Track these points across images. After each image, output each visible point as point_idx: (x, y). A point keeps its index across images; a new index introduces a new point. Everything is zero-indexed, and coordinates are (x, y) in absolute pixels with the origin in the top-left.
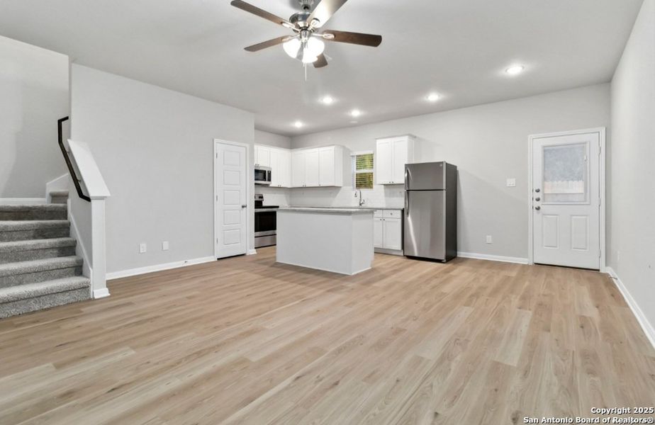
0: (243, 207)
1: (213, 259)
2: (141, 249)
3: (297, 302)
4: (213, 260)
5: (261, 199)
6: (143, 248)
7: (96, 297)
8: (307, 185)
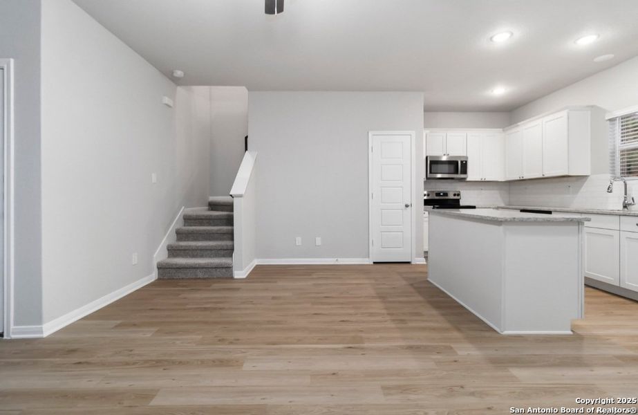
0: (407, 206)
1: (368, 261)
2: (297, 242)
3: (341, 346)
4: (368, 263)
5: (456, 197)
6: (299, 241)
7: (236, 277)
8: (526, 176)
